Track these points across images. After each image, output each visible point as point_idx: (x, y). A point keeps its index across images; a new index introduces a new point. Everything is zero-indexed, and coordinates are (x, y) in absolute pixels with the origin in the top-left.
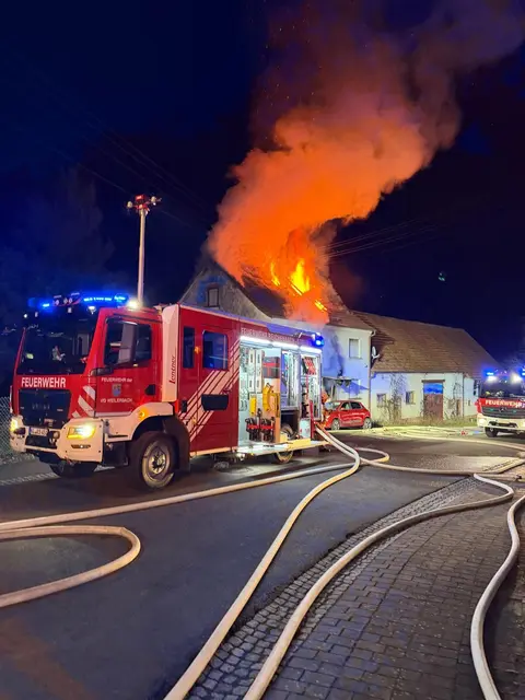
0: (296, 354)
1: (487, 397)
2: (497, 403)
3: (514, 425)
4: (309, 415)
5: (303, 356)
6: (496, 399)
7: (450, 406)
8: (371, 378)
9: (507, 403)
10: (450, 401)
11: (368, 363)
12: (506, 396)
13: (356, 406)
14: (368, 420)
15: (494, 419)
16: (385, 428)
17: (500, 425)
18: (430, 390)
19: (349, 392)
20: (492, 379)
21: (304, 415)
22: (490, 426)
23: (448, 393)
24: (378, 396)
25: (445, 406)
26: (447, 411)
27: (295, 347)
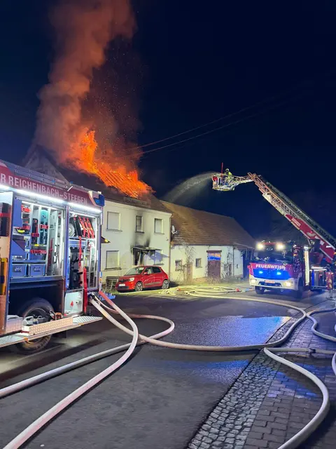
0: (63, 210)
1: (257, 262)
2: (265, 266)
3: (279, 284)
4: (82, 285)
5: (74, 214)
6: (264, 263)
7: (225, 269)
8: (170, 248)
9: (272, 267)
10: (225, 265)
11: (169, 237)
12: (272, 261)
13: (157, 270)
14: (166, 282)
15: (263, 280)
16: (180, 287)
17: (268, 284)
18: (212, 258)
19: (154, 259)
20: (260, 246)
21: (75, 285)
22: (260, 285)
23: (224, 260)
24: (177, 262)
25: (222, 269)
26: (223, 272)
27: (60, 201)
